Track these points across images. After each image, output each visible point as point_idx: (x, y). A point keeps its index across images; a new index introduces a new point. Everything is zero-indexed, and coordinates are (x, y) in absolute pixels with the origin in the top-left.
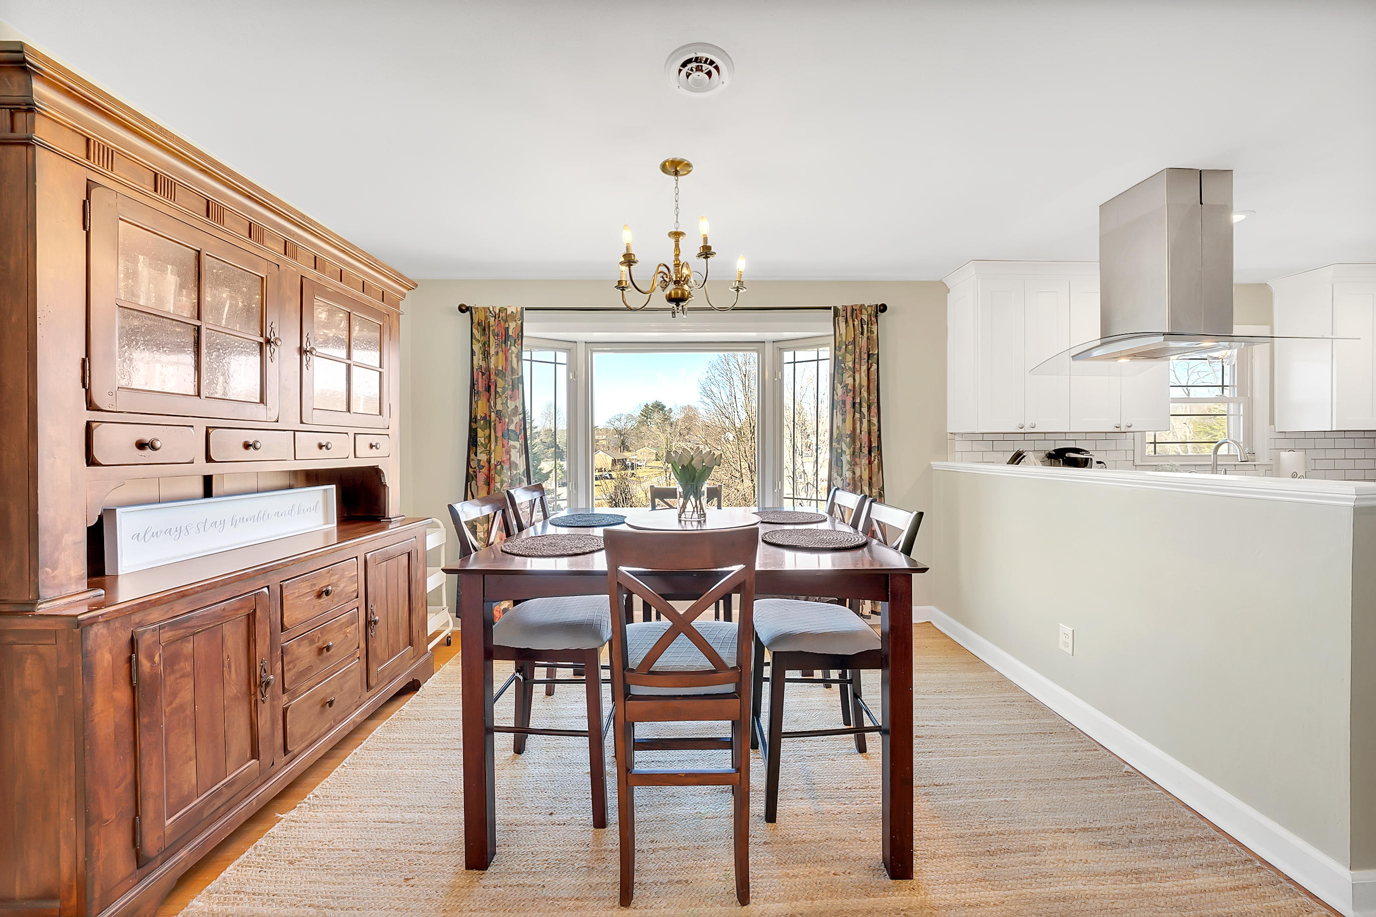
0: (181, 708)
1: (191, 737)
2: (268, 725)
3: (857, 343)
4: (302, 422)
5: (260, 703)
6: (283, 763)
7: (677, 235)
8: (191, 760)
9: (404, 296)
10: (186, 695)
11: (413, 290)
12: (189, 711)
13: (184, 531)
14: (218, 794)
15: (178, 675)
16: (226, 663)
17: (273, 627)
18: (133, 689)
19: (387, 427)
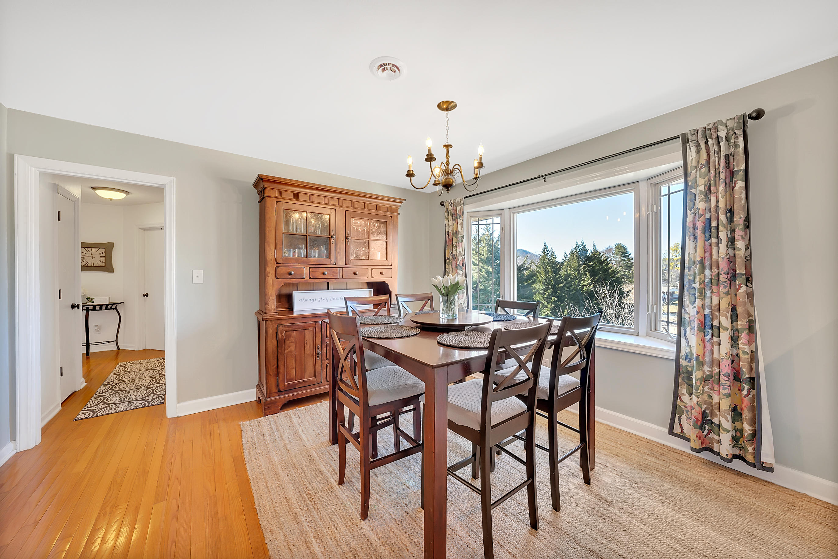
0: (291, 352)
1: (294, 361)
2: (320, 368)
3: (711, 164)
4: (346, 265)
5: (317, 360)
6: (326, 384)
7: (448, 147)
8: (294, 368)
9: (400, 206)
10: (292, 348)
11: (404, 203)
12: (293, 353)
13: (315, 300)
14: (301, 383)
15: (290, 341)
16: (306, 342)
17: (323, 335)
18: (277, 341)
19: (391, 265)
